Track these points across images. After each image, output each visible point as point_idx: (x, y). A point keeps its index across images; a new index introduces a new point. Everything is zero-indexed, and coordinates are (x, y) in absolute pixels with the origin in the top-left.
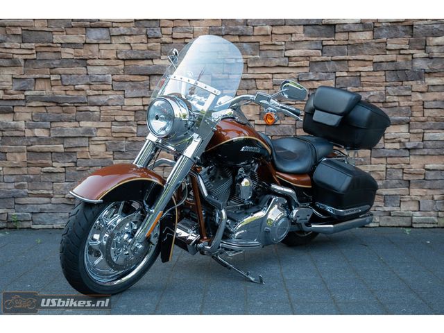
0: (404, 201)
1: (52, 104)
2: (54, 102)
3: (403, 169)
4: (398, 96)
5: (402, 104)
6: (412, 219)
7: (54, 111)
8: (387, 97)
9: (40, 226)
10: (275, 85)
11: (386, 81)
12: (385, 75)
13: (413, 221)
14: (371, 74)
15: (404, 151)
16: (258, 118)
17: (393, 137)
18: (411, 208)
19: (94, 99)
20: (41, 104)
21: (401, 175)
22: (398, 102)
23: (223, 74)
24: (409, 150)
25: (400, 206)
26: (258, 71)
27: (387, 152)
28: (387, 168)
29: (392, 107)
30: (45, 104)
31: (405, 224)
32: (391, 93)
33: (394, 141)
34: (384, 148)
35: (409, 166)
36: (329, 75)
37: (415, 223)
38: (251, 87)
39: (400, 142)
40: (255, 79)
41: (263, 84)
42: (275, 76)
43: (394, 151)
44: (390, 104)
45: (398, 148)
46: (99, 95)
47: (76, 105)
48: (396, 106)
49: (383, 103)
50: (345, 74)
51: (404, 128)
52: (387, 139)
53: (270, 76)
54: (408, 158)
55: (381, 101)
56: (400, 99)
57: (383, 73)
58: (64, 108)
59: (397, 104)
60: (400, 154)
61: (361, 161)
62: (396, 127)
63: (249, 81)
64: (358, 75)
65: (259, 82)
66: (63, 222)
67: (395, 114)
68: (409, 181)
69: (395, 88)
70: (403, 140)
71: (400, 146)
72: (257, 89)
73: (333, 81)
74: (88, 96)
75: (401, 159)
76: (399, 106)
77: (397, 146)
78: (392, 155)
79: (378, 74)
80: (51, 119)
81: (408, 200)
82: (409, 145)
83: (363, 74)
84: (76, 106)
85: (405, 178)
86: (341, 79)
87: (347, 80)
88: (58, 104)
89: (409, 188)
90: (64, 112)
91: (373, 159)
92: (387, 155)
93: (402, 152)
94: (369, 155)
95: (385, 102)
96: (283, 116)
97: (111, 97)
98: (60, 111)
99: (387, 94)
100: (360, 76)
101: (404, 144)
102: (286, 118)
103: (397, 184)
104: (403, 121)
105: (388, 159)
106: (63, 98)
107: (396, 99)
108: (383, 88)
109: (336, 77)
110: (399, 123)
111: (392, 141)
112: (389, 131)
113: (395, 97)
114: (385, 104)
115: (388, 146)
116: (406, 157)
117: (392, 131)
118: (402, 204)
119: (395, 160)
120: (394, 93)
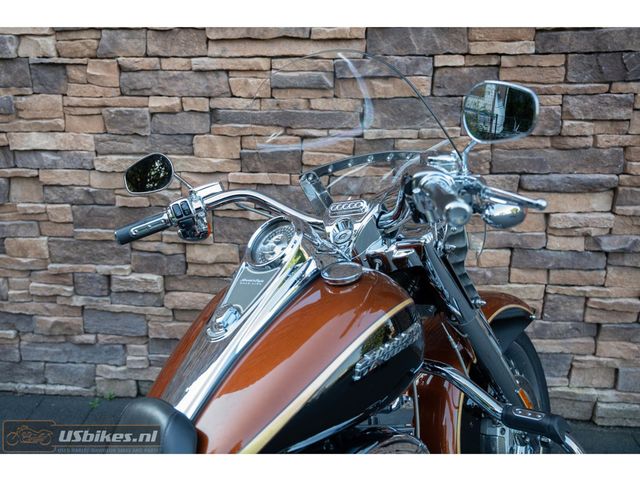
3: (587, 299)
4: (594, 121)
5: (603, 140)
6: (594, 408)
8: (567, 123)
10: (277, 88)
11: (566, 81)
12: (566, 65)
13: (599, 413)
14: (527, 61)
15: (594, 256)
16: (237, 166)
17: (570, 225)
18: (595, 382)
21: (581, 311)
22: (594, 136)
23: (147, 56)
24: (606, 254)
25: (569, 376)
26: (233, 50)
27: (552, 258)
28: (546, 293)
29: (575, 149)
31: (575, 415)
32: (577, 113)
33: (573, 233)
34: (544, 248)
35: (602, 292)
36: (417, 64)
37: (601, 417)
38: (216, 91)
39: (586, 236)
40: (227, 71)
41: (246, 83)
42: (277, 64)
43: (569, 256)
44: (571, 142)
45: (581, 248)
48: (586, 148)
49: (552, 137)
50: (459, 61)
51: (600, 202)
52: (555, 229)
53: (264, 64)
54: (603, 273)
55: (550, 132)
56: (599, 127)
57: (560, 60)
59: (589, 141)
60: (585, 262)
61: (485, 276)
62: (581, 196)
63: (210, 76)
64: (494, 61)
65: (236, 80)
67: (582, 165)
68: (599, 325)
69: (590, 101)
70: (594, 232)
71: (587, 244)
72: (233, 96)
73: (426, 80)
75: (586, 274)
76: (595, 146)
77: (578, 244)
78: (562, 265)
79: (546, 61)
81: (590, 365)
82: (608, 245)
83: (505, 61)
85: (589, 319)
86: (449, 73)
87: (463, 77)
89: (596, 338)
91: (514, 271)
92: (550, 264)
93: (589, 258)
94: (507, 261)
95: (560, 136)
96: (297, 165)
99: (567, 115)
100: (498, 66)
101: (597, 241)
103: (568, 331)
104: (601, 183)
105: (553, 273)
107: (588, 128)
108: (558, 99)
109: (435, 69)
110: (591, 188)
111: (568, 233)
112: (562, 207)
113: (587, 124)
114: (557, 140)
115: (555, 243)
116: (598, 269)
117: (569, 209)
118: (574, 372)
119: (572, 275)
120: (586, 112)
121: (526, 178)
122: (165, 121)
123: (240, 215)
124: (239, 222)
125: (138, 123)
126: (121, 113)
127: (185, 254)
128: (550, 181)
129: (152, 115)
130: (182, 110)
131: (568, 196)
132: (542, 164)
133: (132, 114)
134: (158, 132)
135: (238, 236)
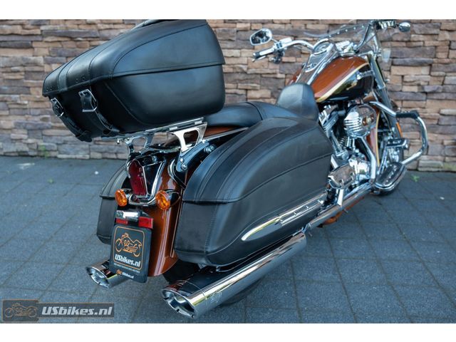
0: (413, 146)
1: (66, 39)
2: (68, 37)
4: (424, 35)
5: (427, 43)
6: (418, 163)
7: (69, 46)
8: (413, 36)
9: (64, 156)
13: (420, 165)
15: (421, 94)
17: (412, 80)
19: (106, 33)
20: (56, 39)
22: (424, 42)
24: (426, 93)
27: (404, 95)
29: (415, 47)
30: (60, 39)
31: (410, 167)
32: (417, 31)
33: (413, 84)
34: (401, 91)
35: (424, 110)
37: (421, 167)
39: (419, 85)
43: (411, 95)
44: (414, 44)
45: (416, 91)
46: (111, 29)
47: (89, 39)
48: (420, 46)
49: (406, 42)
51: (425, 70)
52: (406, 82)
54: (424, 102)
55: (406, 39)
56: (425, 38)
58: (78, 43)
59: (422, 43)
60: (417, 97)
62: (417, 68)
66: (84, 153)
67: (418, 55)
69: (423, 26)
70: (422, 83)
71: (419, 89)
74: (99, 30)
75: (418, 103)
76: (424, 46)
77: (415, 89)
78: (408, 98)
80: (67, 53)
81: (417, 144)
82: (427, 89)
84: (90, 41)
88: (72, 39)
89: (420, 132)
90: (78, 47)
92: (403, 98)
93: (419, 95)
95: (409, 41)
96: (299, 53)
97: (122, 31)
98: (74, 46)
99: (412, 32)
101: (423, 87)
102: (302, 56)
103: (409, 128)
104: (425, 62)
105: (404, 102)
106: (76, 32)
107: (422, 38)
110: (421, 64)
111: (411, 84)
112: (409, 73)
113: (421, 36)
114: (408, 43)
115: (406, 89)
116: (422, 100)
117: (412, 73)
118: (411, 147)
119: (411, 103)
120: (421, 31)
121: (395, 60)
122: (243, 34)
123: (272, 76)
124: (272, 80)
125: (232, 35)
126: (224, 30)
127: (246, 95)
128: (405, 61)
129: (237, 31)
130: (251, 29)
131: (412, 68)
132: (401, 53)
133: (229, 31)
134: (239, 39)
135: (271, 86)
